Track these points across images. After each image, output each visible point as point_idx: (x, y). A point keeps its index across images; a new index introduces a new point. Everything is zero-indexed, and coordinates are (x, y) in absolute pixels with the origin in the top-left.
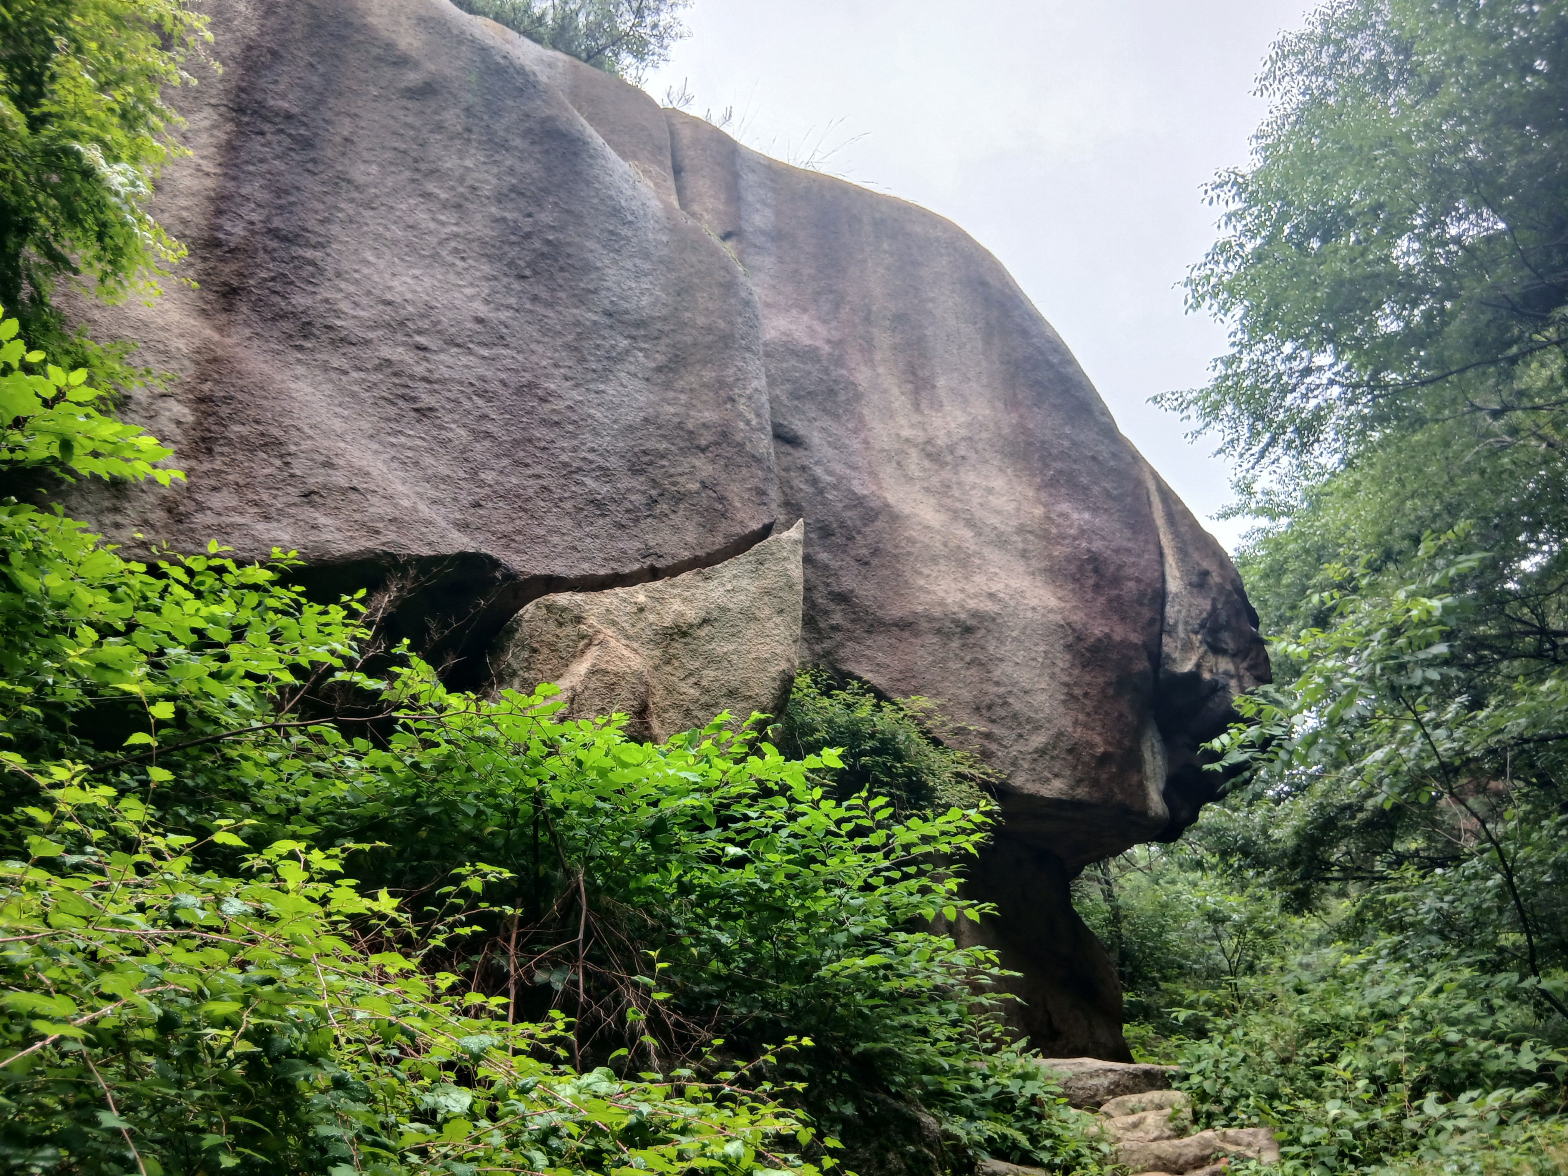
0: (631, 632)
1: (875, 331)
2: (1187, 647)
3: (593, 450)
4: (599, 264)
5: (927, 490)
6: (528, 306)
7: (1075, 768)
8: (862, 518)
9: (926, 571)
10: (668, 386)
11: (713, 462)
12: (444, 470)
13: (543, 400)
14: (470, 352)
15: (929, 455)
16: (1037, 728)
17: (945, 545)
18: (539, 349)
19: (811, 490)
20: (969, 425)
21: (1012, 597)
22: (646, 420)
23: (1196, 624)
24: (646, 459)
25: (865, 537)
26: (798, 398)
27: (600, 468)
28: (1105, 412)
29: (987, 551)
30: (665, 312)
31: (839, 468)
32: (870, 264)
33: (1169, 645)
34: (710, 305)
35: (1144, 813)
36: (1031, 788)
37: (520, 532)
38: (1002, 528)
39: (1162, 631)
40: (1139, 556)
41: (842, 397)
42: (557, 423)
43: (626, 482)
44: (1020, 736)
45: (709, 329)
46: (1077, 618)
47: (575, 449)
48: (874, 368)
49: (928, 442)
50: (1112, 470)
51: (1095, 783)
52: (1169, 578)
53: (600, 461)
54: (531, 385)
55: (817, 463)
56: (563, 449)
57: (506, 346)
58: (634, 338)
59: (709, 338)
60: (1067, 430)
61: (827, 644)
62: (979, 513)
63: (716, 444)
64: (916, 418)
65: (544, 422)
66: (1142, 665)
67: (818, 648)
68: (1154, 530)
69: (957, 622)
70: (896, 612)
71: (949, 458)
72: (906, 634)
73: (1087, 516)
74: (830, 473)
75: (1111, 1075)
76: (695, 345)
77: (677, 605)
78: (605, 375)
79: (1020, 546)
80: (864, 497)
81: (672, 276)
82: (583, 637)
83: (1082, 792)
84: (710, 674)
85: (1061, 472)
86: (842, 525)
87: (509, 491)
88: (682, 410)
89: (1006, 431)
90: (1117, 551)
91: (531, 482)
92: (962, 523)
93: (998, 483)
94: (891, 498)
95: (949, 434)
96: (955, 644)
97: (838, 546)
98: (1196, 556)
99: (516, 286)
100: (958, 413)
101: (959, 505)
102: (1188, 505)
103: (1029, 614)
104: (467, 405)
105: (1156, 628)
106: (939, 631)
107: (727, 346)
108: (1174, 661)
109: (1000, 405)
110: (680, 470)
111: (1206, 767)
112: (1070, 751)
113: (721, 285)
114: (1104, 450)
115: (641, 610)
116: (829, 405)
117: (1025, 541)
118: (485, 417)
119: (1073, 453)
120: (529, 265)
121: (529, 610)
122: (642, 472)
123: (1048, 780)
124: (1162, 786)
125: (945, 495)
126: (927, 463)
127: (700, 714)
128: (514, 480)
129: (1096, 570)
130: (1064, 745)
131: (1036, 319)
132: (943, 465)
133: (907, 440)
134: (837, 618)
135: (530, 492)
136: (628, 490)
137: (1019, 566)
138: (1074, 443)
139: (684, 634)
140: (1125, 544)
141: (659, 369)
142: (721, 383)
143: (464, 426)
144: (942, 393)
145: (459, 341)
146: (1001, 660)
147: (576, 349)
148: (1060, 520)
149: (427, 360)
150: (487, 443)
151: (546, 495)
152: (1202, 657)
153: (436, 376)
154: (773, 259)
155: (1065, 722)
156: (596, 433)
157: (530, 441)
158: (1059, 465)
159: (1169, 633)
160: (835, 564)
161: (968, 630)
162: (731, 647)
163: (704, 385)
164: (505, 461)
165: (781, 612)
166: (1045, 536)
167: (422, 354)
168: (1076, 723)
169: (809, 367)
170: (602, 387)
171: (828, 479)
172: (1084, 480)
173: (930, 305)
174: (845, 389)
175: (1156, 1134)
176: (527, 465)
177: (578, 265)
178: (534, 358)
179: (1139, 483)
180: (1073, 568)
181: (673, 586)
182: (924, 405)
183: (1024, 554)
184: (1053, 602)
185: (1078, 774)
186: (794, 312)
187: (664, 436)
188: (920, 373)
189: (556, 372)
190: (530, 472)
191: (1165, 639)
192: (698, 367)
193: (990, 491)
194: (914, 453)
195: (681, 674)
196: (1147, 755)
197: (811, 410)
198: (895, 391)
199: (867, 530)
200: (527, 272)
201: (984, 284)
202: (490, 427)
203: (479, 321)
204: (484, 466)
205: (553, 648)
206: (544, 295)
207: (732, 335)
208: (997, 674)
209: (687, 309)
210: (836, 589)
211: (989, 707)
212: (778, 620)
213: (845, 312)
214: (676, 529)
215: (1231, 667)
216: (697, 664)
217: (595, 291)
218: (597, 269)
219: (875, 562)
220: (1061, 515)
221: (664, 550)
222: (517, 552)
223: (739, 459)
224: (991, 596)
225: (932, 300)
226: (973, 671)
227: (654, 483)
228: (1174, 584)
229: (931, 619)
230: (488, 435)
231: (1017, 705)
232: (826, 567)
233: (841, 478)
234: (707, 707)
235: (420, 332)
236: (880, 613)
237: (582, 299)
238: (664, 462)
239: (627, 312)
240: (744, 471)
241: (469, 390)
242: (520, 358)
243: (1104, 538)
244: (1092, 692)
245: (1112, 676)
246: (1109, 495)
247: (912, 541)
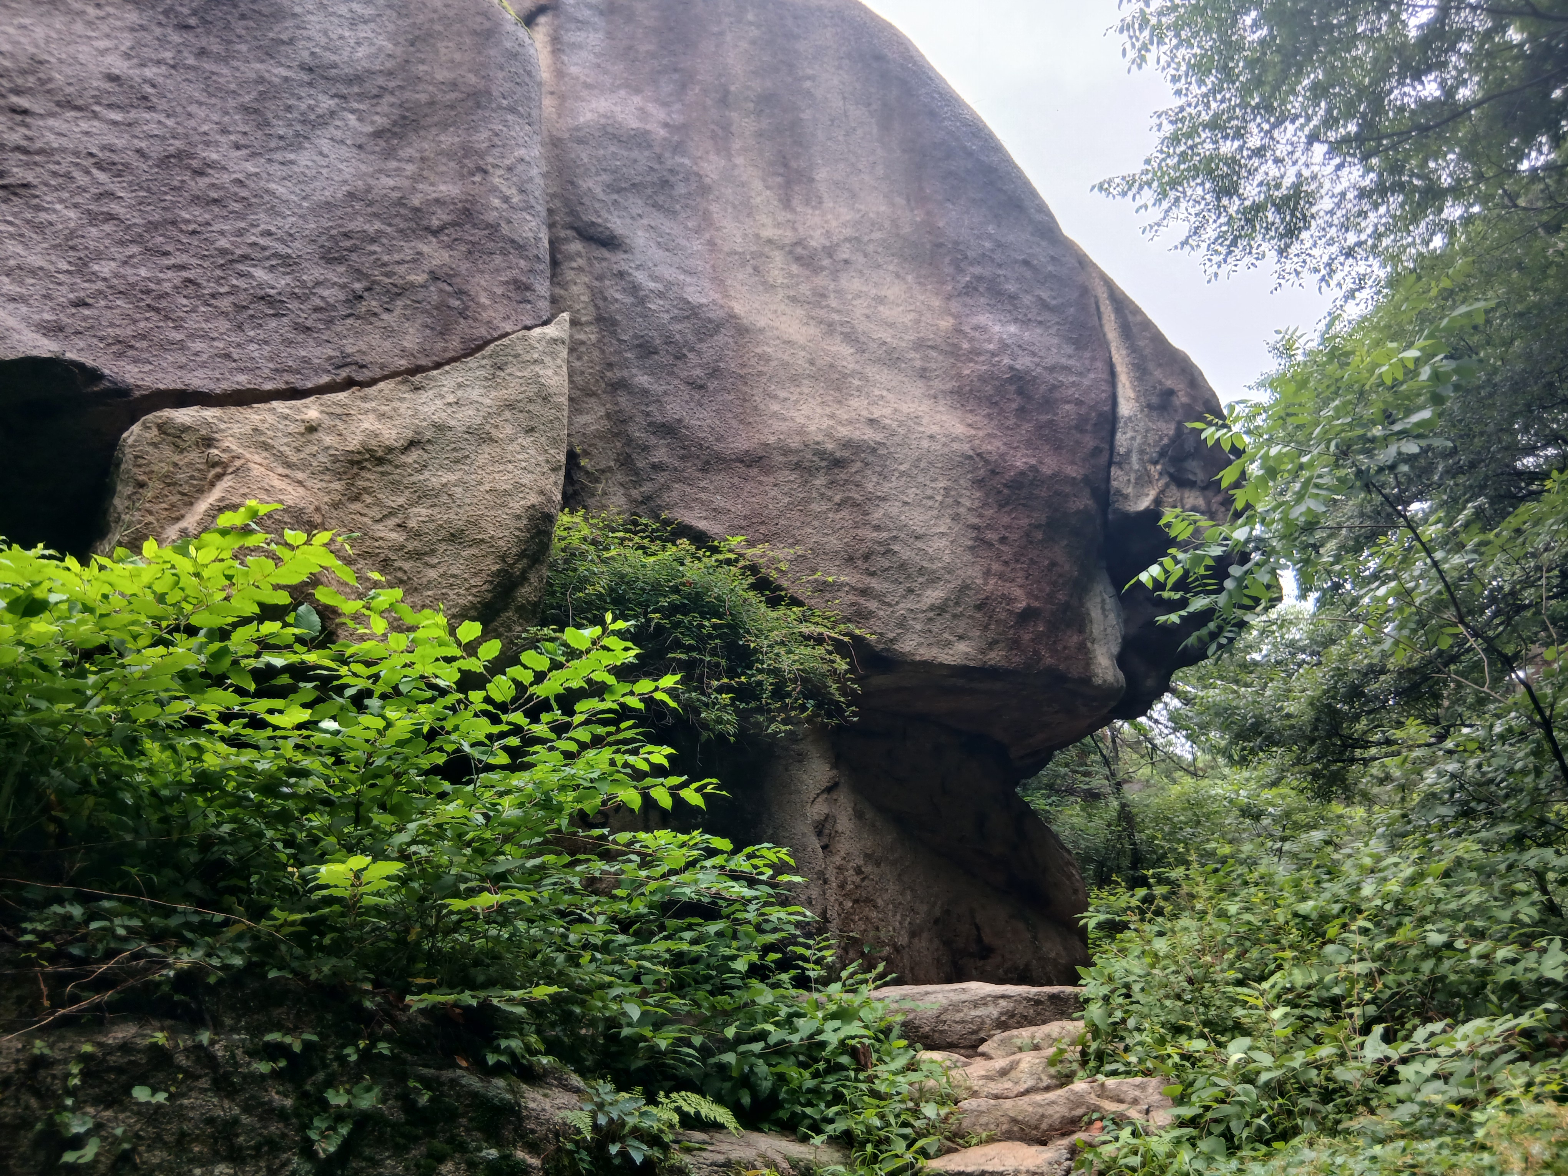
0: (294, 458)
1: (734, 115)
2: (1144, 480)
3: (269, 233)
4: (298, 10)
5: (794, 299)
6: (191, 61)
7: (986, 628)
8: (697, 332)
9: (782, 394)
10: (389, 154)
11: (449, 247)
12: (36, 261)
13: (199, 173)
14: (96, 116)
15: (798, 259)
16: (933, 580)
17: (812, 363)
18: (201, 112)
19: (629, 300)
20: (857, 224)
21: (901, 424)
22: (351, 195)
23: (1154, 452)
24: (348, 244)
25: (699, 353)
26: (619, 191)
27: (276, 255)
28: (1043, 209)
29: (871, 371)
30: (389, 65)
31: (669, 273)
32: (729, 37)
33: (1119, 479)
34: (457, 56)
35: (1086, 680)
36: (925, 653)
37: (144, 337)
38: (895, 343)
39: (1110, 463)
40: (1080, 374)
41: (681, 189)
42: (215, 201)
43: (315, 272)
44: (910, 591)
45: (454, 85)
46: (994, 447)
47: (240, 233)
48: (729, 158)
49: (798, 243)
50: (1051, 276)
51: (1015, 644)
52: (1122, 401)
53: (282, 249)
54: (179, 155)
55: (638, 268)
56: (222, 233)
57: (151, 108)
58: (343, 97)
59: (453, 96)
60: (991, 229)
61: (647, 488)
62: (862, 326)
63: (454, 224)
64: (783, 216)
65: (196, 200)
66: (1083, 502)
67: (635, 493)
68: (1105, 345)
69: (821, 454)
70: (741, 443)
71: (826, 262)
72: (754, 471)
73: (1013, 329)
74: (654, 278)
75: (1003, 1003)
76: (432, 103)
77: (369, 423)
78: (297, 142)
79: (918, 364)
80: (701, 305)
81: (404, 23)
82: (214, 465)
83: (996, 657)
84: (423, 511)
85: (979, 278)
86: (669, 341)
87: (133, 285)
88: (406, 183)
89: (906, 230)
90: (1052, 369)
91: (170, 274)
92: (839, 339)
93: (893, 290)
94: (738, 308)
95: (828, 234)
96: (820, 481)
97: (662, 367)
98: (1158, 374)
99: (176, 38)
100: (843, 210)
101: (836, 317)
102: (1150, 316)
103: (925, 444)
104: (82, 180)
105: (1104, 459)
106: (798, 466)
107: (478, 106)
108: (1126, 497)
109: (900, 201)
110: (397, 257)
111: (1161, 619)
112: (979, 607)
113: (475, 33)
114: (1041, 253)
115: (312, 429)
116: (660, 199)
117: (925, 358)
118: (111, 195)
119: (998, 256)
120: (194, 13)
121: (134, 433)
122: (340, 260)
123: (948, 644)
124: (1115, 649)
125: (817, 305)
126: (795, 268)
127: (407, 566)
128: (143, 272)
129: (1020, 392)
130: (971, 599)
131: (949, 99)
132: (817, 270)
133: (770, 241)
134: (661, 455)
135: (167, 287)
136: (318, 284)
137: (917, 388)
138: (999, 245)
139: (380, 461)
140: (1064, 361)
141: (378, 134)
142: (468, 151)
143: (76, 206)
144: (822, 188)
145: (80, 102)
146: (883, 499)
147: (256, 111)
148: (972, 333)
149: (27, 126)
150: (108, 228)
151: (191, 290)
152: (1162, 492)
153: (38, 144)
154: (601, 35)
155: (974, 574)
156: (273, 211)
157: (173, 223)
158: (977, 270)
159: (1120, 465)
160: (657, 388)
161: (838, 463)
162: (452, 477)
163: (441, 153)
164: (134, 249)
165: (530, 430)
166: (954, 352)
167: (18, 118)
168: (987, 573)
169: (635, 154)
170: (292, 156)
171: (652, 285)
172: (1011, 287)
173: (808, 84)
174: (686, 180)
175: (1030, 1083)
176: (166, 254)
177: (266, 10)
178: (192, 123)
179: (1085, 291)
180: (989, 389)
181: (364, 399)
182: (795, 202)
183: (923, 374)
184: (959, 429)
185: (991, 635)
186: (622, 93)
187: (375, 215)
188: (794, 164)
189: (223, 139)
190: (171, 261)
191: (1114, 471)
192: (434, 131)
193: (881, 300)
194: (778, 257)
195: (376, 513)
196: (1095, 613)
197: (636, 204)
198: (758, 185)
199: (703, 346)
200: (192, 21)
201: (879, 58)
202: (115, 208)
203: (113, 78)
204: (99, 256)
205: (169, 481)
206: (216, 47)
207: (488, 93)
208: (877, 515)
209: (423, 62)
210: (659, 419)
211: (866, 557)
212: (527, 441)
213: (694, 93)
214: (388, 332)
215: (1201, 502)
216: (401, 500)
217: (291, 42)
218: (295, 15)
219: (712, 385)
220: (976, 328)
221: (367, 359)
222: (136, 361)
223: (491, 245)
224: (872, 422)
225: (812, 78)
226: (844, 513)
227: (359, 275)
228: (1126, 407)
229: (786, 451)
230: (111, 217)
231: (905, 553)
232: (645, 392)
233: (669, 285)
234: (416, 555)
235: (18, 92)
236: (718, 447)
237: (269, 52)
238: (374, 248)
239: (334, 66)
240: (498, 259)
241: (87, 162)
242: (170, 122)
243: (1034, 354)
244: (1013, 536)
245: (1040, 516)
246: (1044, 305)
247: (765, 358)
